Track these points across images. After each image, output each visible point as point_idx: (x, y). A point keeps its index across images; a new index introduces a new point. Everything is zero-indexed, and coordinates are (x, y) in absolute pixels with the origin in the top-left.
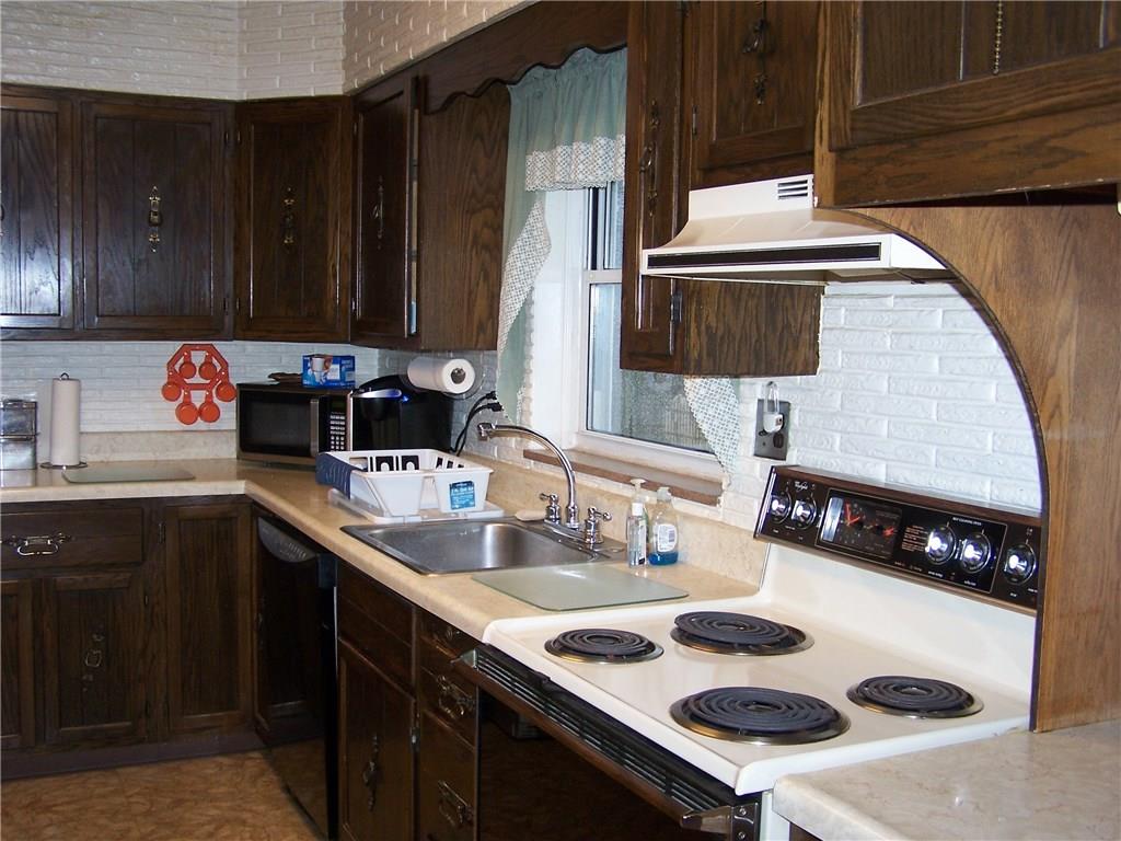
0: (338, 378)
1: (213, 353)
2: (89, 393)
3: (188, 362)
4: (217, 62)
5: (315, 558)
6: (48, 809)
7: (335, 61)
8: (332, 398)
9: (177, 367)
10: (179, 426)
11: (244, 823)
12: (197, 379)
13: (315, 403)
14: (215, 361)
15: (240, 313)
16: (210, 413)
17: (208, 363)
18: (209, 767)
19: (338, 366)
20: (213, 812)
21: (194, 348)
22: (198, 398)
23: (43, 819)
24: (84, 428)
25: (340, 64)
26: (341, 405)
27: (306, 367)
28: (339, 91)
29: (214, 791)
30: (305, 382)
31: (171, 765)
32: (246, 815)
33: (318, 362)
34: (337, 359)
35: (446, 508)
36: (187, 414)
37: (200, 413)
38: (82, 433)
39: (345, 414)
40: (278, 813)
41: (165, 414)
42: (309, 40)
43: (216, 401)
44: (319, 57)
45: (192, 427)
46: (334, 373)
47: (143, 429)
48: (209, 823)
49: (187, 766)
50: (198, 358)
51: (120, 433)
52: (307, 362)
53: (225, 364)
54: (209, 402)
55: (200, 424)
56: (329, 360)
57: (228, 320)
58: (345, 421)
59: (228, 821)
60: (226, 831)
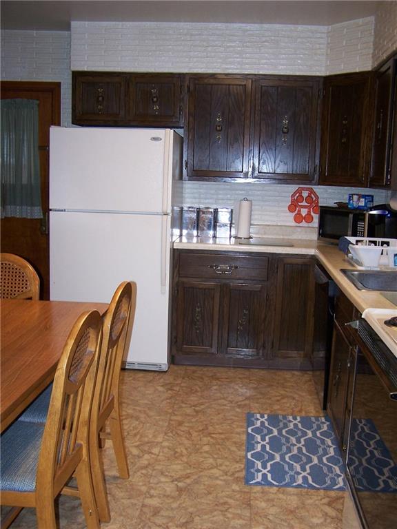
0: (363, 205)
1: (311, 191)
2: (257, 207)
3: (300, 195)
4: (316, 58)
5: (328, 282)
6: (218, 379)
7: (369, 54)
8: (359, 214)
9: (295, 198)
10: (294, 224)
11: (294, 399)
12: (304, 203)
13: (351, 216)
14: (313, 196)
15: (321, 174)
16: (309, 219)
17: (309, 196)
18: (288, 375)
19: (364, 200)
20: (283, 392)
21: (303, 189)
22: (304, 212)
23: (215, 382)
24: (252, 222)
25: (371, 56)
26: (363, 217)
27: (350, 200)
28: (369, 68)
29: (286, 384)
30: (349, 206)
31: (273, 371)
32: (296, 396)
33: (355, 197)
34: (364, 196)
35: (392, 265)
36: (298, 219)
37: (304, 218)
38: (251, 224)
39: (364, 222)
40: (309, 397)
41: (288, 219)
42: (357, 45)
43: (312, 214)
44: (361, 53)
45: (301, 224)
46: (362, 203)
47: (279, 224)
48: (279, 396)
49: (280, 373)
50: (305, 194)
51: (269, 225)
52: (351, 197)
53: (317, 198)
54: (309, 214)
55: (304, 224)
56: (360, 196)
57: (316, 177)
58: (364, 225)
59: (287, 397)
60: (285, 401)
